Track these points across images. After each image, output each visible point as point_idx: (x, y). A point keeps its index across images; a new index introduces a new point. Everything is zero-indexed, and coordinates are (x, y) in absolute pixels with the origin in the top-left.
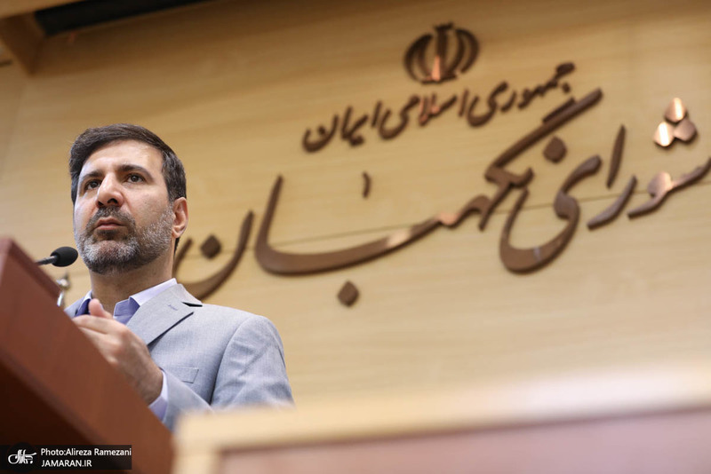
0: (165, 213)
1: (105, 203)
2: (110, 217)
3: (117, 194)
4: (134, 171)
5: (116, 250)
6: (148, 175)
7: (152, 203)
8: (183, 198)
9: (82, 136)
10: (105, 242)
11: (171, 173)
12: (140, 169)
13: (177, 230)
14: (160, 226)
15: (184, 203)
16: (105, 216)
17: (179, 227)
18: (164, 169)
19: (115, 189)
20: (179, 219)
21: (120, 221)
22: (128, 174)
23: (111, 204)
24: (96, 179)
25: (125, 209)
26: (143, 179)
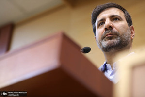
3: (111, 25)
8: (132, 26)
16: (108, 33)
17: (133, 35)
22: (114, 18)
24: (103, 22)
26: (119, 19)
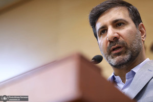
0: (137, 34)
1: (112, 40)
2: (117, 45)
3: (116, 35)
4: (119, 22)
5: (123, 59)
6: (125, 21)
7: (131, 32)
8: (141, 23)
9: (92, 12)
10: (118, 57)
11: (133, 15)
12: (121, 20)
13: (143, 38)
14: (137, 40)
15: (142, 25)
16: (114, 45)
17: (143, 36)
18: (130, 15)
19: (114, 33)
20: (142, 33)
21: (121, 46)
22: (117, 24)
23: (115, 40)
25: (121, 39)
26: (124, 24)
